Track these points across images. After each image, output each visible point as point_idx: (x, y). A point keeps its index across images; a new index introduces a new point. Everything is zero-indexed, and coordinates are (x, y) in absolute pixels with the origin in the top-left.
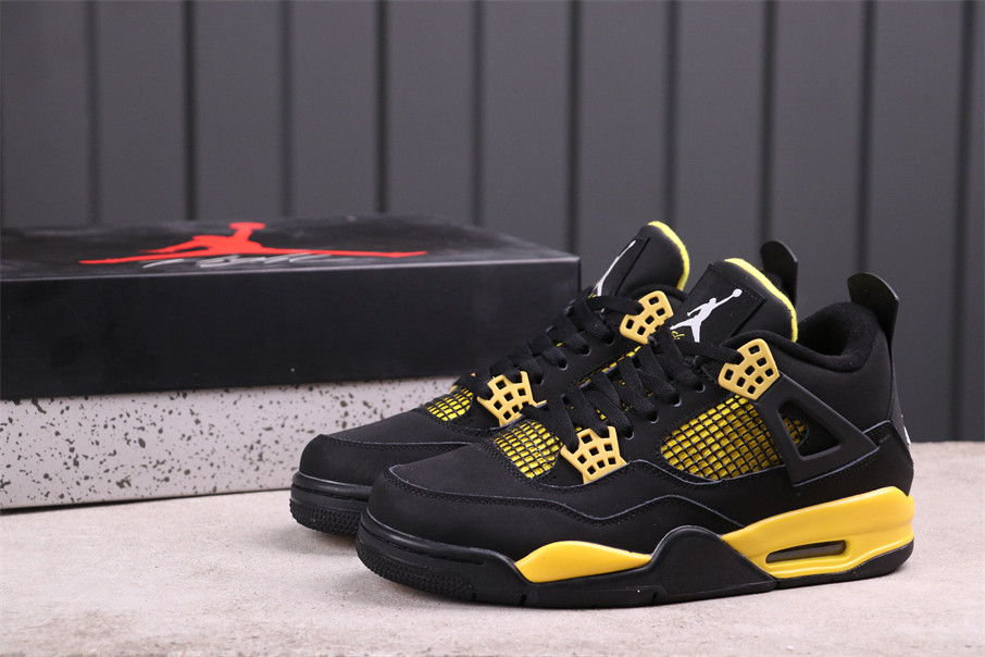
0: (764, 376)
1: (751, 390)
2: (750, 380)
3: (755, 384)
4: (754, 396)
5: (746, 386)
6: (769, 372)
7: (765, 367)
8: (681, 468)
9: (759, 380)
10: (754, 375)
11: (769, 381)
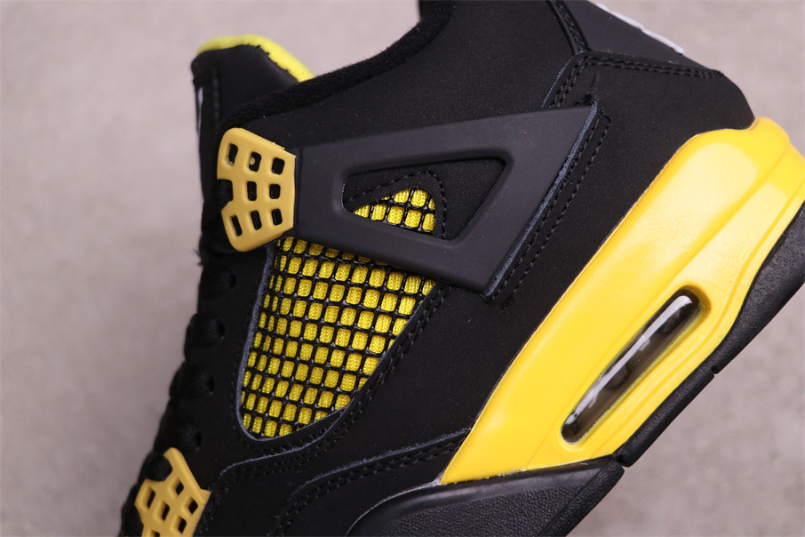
0: (276, 179)
1: (277, 217)
2: (265, 203)
3: (275, 203)
4: (288, 222)
5: (267, 219)
6: (278, 166)
7: (266, 164)
8: (285, 431)
9: (275, 191)
10: (263, 192)
11: (287, 180)
